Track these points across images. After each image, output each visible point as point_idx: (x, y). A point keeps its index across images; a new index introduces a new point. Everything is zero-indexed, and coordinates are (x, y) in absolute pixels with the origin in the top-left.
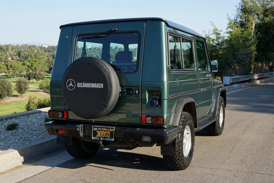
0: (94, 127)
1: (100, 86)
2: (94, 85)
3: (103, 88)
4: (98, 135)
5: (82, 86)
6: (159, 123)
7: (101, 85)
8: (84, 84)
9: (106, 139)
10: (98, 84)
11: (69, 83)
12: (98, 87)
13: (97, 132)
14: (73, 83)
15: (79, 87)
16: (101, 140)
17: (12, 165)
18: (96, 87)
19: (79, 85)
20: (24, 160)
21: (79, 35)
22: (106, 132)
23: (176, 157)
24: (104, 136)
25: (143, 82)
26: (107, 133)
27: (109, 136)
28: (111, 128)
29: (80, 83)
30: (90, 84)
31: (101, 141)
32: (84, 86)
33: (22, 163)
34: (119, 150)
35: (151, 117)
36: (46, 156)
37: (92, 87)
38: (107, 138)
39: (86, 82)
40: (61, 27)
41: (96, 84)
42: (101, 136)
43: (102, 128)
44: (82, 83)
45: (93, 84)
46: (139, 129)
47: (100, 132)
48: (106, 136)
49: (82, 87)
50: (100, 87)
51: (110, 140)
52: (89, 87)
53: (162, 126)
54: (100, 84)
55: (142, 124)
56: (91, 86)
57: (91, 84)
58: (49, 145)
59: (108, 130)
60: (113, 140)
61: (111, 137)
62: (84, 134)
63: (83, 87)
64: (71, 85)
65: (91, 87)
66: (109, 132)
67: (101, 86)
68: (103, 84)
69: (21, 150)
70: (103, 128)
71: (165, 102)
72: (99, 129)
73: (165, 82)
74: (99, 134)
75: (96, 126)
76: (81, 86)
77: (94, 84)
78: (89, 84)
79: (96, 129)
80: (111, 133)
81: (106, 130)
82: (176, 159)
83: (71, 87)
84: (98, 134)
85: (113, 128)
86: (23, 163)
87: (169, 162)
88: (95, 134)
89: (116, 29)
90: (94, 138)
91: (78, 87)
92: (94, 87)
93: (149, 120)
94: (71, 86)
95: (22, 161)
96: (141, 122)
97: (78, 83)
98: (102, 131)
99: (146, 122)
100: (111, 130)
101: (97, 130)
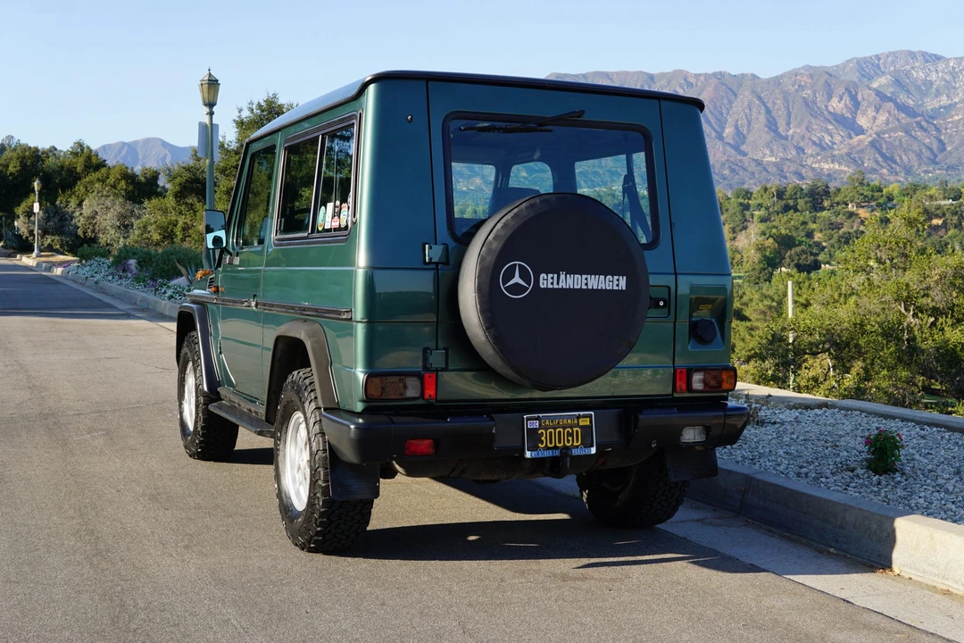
0: (528, 419)
1: (615, 283)
2: (596, 282)
3: (624, 289)
4: (543, 443)
5: (558, 284)
6: (724, 386)
7: (618, 280)
8: (562, 277)
10: (610, 277)
11: (510, 275)
12: (608, 288)
13: (539, 432)
14: (524, 275)
15: (546, 289)
16: (567, 455)
18: (601, 286)
19: (546, 281)
24: (553, 445)
25: (679, 274)
26: (570, 431)
27: (577, 441)
28: (584, 416)
29: (550, 276)
30: (584, 276)
31: (568, 459)
32: (562, 285)
35: (703, 373)
37: (590, 287)
38: (574, 447)
39: (570, 272)
41: (602, 277)
43: (556, 417)
44: (556, 276)
45: (593, 276)
47: (550, 433)
48: (568, 441)
49: (556, 286)
50: (616, 288)
51: (586, 451)
52: (579, 287)
54: (616, 277)
55: (676, 395)
56: (586, 284)
57: (586, 279)
59: (576, 422)
60: (593, 450)
63: (558, 289)
64: (517, 279)
65: (585, 287)
66: (579, 429)
67: (618, 285)
68: (625, 277)
70: (559, 417)
72: (545, 422)
74: (546, 438)
75: (536, 416)
76: (552, 283)
77: (597, 276)
78: (579, 276)
79: (536, 424)
80: (586, 430)
81: (570, 422)
83: (517, 289)
84: (543, 438)
85: (590, 416)
88: (535, 440)
90: (533, 453)
91: (542, 286)
92: (595, 287)
93: (698, 382)
94: (517, 283)
96: (674, 389)
97: (543, 276)
98: (555, 429)
99: (689, 388)
100: (584, 422)
101: (540, 428)
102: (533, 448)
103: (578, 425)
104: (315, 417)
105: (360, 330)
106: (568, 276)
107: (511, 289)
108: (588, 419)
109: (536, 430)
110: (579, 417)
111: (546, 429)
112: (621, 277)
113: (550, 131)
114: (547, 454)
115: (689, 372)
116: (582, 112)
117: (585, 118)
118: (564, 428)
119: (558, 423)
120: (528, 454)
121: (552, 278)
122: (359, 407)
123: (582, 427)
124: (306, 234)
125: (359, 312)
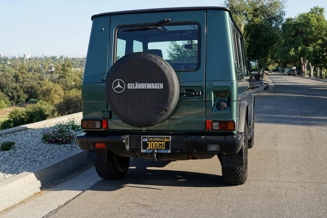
0: (143, 138)
1: (159, 86)
2: (150, 86)
3: (162, 88)
4: (149, 147)
5: (135, 87)
6: (229, 128)
7: (159, 85)
8: (136, 84)
9: (160, 151)
10: (156, 84)
11: (116, 84)
12: (155, 88)
13: (148, 143)
14: (121, 84)
15: (131, 89)
16: (155, 152)
17: (30, 191)
18: (153, 87)
19: (130, 86)
20: (41, 185)
21: (120, 27)
22: (159, 143)
23: (240, 169)
24: (157, 148)
25: (207, 81)
26: (161, 143)
27: (163, 147)
28: (166, 138)
29: (132, 84)
30: (145, 84)
31: (155, 154)
32: (136, 87)
33: (39, 189)
34: (148, 168)
35: (218, 122)
36: (63, 179)
37: (148, 88)
38: (161, 149)
39: (140, 82)
40: (93, 18)
41: (153, 84)
42: (153, 148)
43: (154, 138)
44: (134, 84)
45: (149, 84)
46: (204, 137)
47: (152, 143)
48: (160, 147)
49: (134, 88)
50: (159, 88)
51: (166, 152)
52: (143, 88)
53: (231, 132)
54: (159, 84)
55: (207, 131)
56: (146, 87)
57: (146, 85)
58: (63, 165)
59: (163, 140)
60: (169, 151)
61: (167, 148)
62: (129, 147)
64: (119, 86)
65: (146, 88)
66: (164, 143)
67: (159, 87)
68: (162, 84)
69: (37, 172)
70: (156, 138)
71: (235, 104)
72: (150, 139)
73: (234, 80)
74: (150, 145)
75: (146, 137)
76: (133, 87)
77: (151, 84)
78: (143, 84)
79: (146, 140)
80: (167, 143)
81: (160, 140)
82: (240, 171)
83: (119, 89)
85: (169, 138)
86: (41, 189)
87: (230, 176)
88: (146, 145)
89: (170, 20)
90: (144, 151)
92: (150, 88)
93: (216, 126)
95: (39, 187)
96: (205, 129)
97: (129, 84)
98: (154, 142)
99: (212, 128)
101: (148, 141)
106: (139, 84)
107: (117, 89)
108: (168, 139)
109: (146, 142)
110: (164, 138)
111: (150, 142)
112: (161, 84)
114: (150, 151)
115: (212, 122)
119: (156, 140)
120: (142, 151)
121: (133, 85)
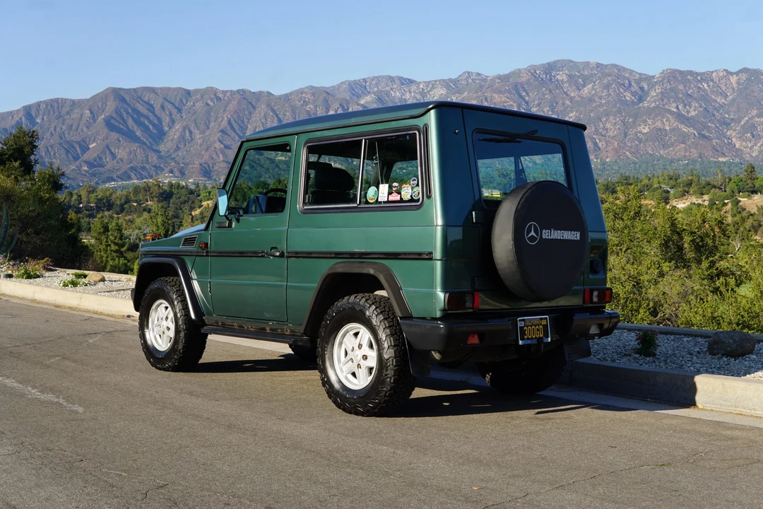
0: (520, 320)
2: (567, 235)
3: (579, 239)
4: (526, 336)
7: (576, 234)
8: (553, 232)
10: (573, 232)
11: (529, 231)
12: (572, 239)
13: (525, 329)
14: (536, 231)
15: (546, 239)
18: (570, 238)
19: (546, 234)
26: (538, 328)
27: (542, 334)
29: (547, 231)
30: (562, 232)
31: (542, 345)
32: (552, 237)
35: (598, 291)
37: (564, 238)
41: (570, 232)
42: (531, 336)
44: (550, 231)
45: (566, 232)
47: (529, 329)
48: (537, 334)
49: (549, 237)
50: (575, 239)
54: (575, 232)
55: (584, 305)
56: (563, 236)
60: (549, 340)
61: (546, 335)
63: (551, 239)
64: (532, 233)
65: (562, 238)
67: (576, 237)
72: (527, 323)
75: (523, 318)
78: (560, 232)
79: (523, 324)
80: (545, 327)
81: (537, 322)
83: (532, 239)
84: (526, 333)
88: (523, 333)
90: (523, 342)
91: (543, 237)
92: (566, 238)
94: (532, 235)
96: (584, 302)
97: (544, 231)
98: (531, 326)
99: (591, 302)
100: (544, 322)
101: (525, 326)
102: (522, 339)
103: (541, 324)
104: (385, 324)
105: (439, 265)
106: (555, 231)
107: (530, 239)
108: (546, 320)
109: (523, 327)
110: (541, 319)
111: (527, 327)
112: (578, 232)
113: (519, 142)
114: (529, 342)
115: (591, 291)
116: (536, 131)
117: (537, 135)
118: (535, 326)
119: (533, 323)
120: (520, 342)
121: (548, 233)
122: (438, 314)
123: (543, 325)
124: (356, 205)
125: (438, 254)
